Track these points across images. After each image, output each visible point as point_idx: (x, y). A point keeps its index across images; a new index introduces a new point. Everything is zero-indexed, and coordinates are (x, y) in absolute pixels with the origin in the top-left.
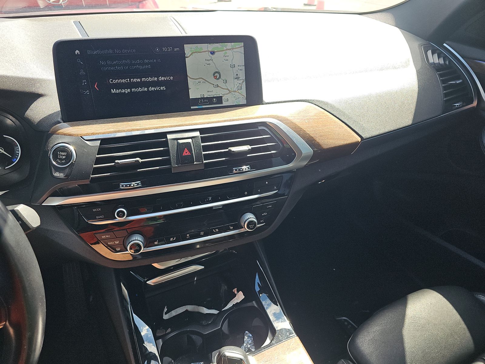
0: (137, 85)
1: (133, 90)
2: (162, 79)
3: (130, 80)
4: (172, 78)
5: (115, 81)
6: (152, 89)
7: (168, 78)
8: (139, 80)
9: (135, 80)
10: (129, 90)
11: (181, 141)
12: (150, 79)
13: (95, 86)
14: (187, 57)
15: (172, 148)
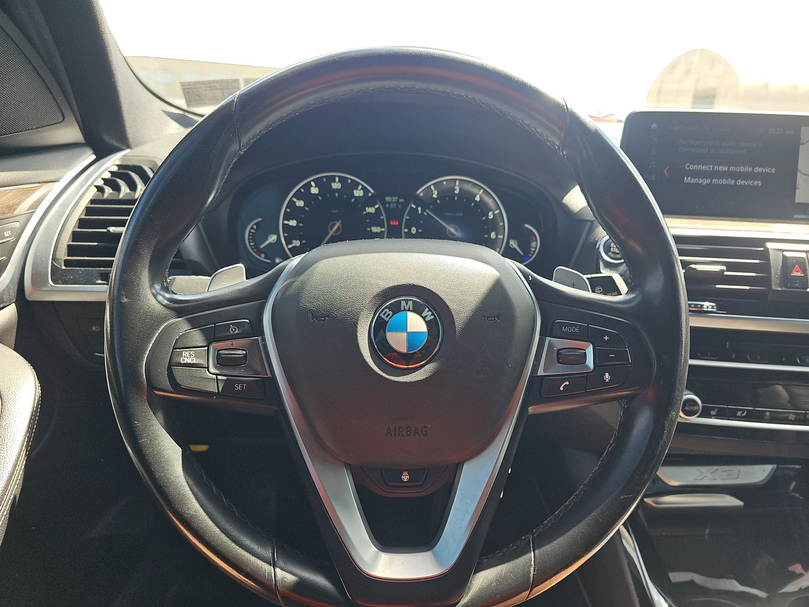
0: (720, 175)
1: (715, 181)
2: (758, 170)
3: (713, 168)
4: (773, 170)
5: (692, 167)
6: (741, 182)
7: (768, 170)
8: (726, 169)
9: (720, 168)
10: (709, 181)
11: (787, 254)
12: (742, 169)
13: (665, 171)
14: (802, 144)
15: (776, 262)
